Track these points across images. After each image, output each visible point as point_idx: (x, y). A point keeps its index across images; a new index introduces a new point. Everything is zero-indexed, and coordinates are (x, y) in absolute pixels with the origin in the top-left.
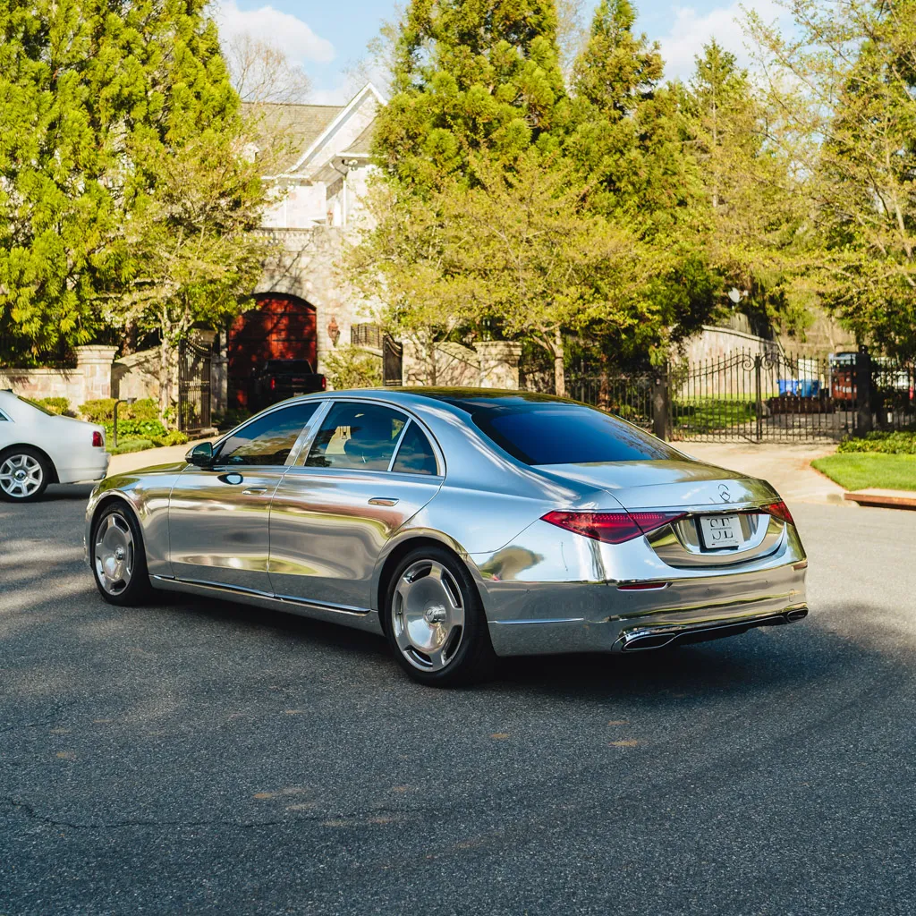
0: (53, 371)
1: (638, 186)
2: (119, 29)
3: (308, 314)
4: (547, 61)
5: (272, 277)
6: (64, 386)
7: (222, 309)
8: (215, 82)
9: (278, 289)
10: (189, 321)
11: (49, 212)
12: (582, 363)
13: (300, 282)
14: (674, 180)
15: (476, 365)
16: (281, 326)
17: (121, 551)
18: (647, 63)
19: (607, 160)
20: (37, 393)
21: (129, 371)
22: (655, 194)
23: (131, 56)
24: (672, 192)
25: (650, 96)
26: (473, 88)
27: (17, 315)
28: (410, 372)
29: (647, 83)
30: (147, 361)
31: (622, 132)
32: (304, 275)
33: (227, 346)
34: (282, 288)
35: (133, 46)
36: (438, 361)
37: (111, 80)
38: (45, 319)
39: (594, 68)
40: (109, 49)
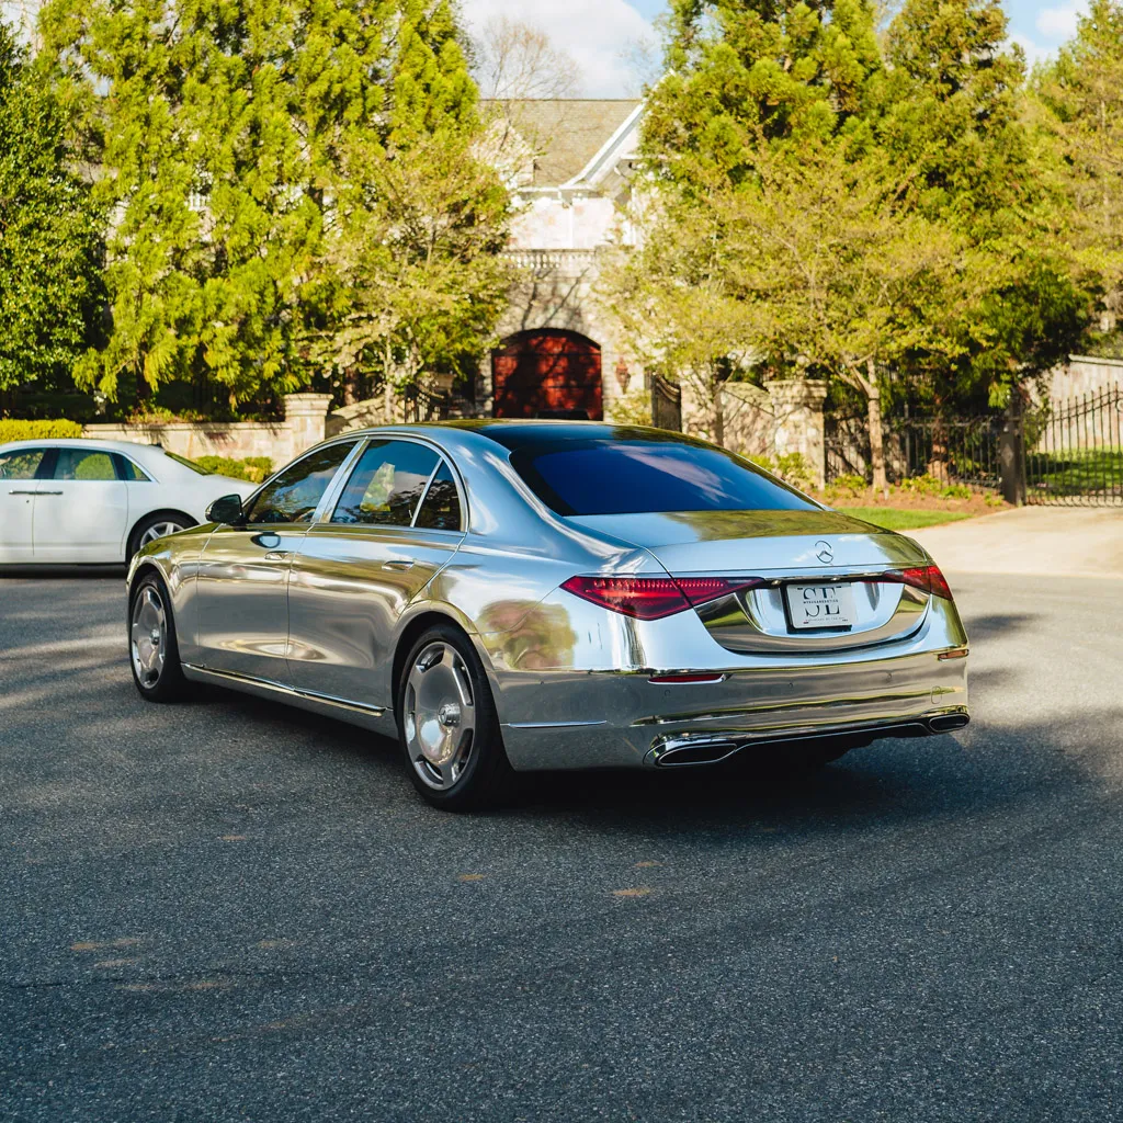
0: (257, 425)
1: (975, 179)
2: (328, 14)
3: (590, 354)
4: (853, 28)
5: (546, 309)
6: (269, 444)
7: (458, 346)
8: (448, 71)
9: (553, 324)
10: (418, 363)
11: (246, 235)
12: (906, 406)
13: (579, 315)
14: (1020, 169)
15: (770, 410)
16: (559, 369)
17: (156, 634)
18: (982, 21)
19: (931, 147)
20: (236, 451)
21: (348, 424)
22: (996, 188)
23: (344, 45)
24: (1018, 185)
25: (987, 64)
26: (758, 63)
27: (211, 358)
28: (692, 421)
29: (986, 46)
30: (369, 412)
31: (952, 112)
32: (584, 305)
33: (493, 393)
34: (559, 322)
35: (345, 31)
36: (725, 407)
37: (319, 74)
38: (245, 362)
39: (915, 31)
40: (318, 39)
